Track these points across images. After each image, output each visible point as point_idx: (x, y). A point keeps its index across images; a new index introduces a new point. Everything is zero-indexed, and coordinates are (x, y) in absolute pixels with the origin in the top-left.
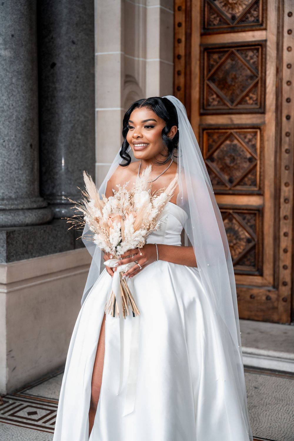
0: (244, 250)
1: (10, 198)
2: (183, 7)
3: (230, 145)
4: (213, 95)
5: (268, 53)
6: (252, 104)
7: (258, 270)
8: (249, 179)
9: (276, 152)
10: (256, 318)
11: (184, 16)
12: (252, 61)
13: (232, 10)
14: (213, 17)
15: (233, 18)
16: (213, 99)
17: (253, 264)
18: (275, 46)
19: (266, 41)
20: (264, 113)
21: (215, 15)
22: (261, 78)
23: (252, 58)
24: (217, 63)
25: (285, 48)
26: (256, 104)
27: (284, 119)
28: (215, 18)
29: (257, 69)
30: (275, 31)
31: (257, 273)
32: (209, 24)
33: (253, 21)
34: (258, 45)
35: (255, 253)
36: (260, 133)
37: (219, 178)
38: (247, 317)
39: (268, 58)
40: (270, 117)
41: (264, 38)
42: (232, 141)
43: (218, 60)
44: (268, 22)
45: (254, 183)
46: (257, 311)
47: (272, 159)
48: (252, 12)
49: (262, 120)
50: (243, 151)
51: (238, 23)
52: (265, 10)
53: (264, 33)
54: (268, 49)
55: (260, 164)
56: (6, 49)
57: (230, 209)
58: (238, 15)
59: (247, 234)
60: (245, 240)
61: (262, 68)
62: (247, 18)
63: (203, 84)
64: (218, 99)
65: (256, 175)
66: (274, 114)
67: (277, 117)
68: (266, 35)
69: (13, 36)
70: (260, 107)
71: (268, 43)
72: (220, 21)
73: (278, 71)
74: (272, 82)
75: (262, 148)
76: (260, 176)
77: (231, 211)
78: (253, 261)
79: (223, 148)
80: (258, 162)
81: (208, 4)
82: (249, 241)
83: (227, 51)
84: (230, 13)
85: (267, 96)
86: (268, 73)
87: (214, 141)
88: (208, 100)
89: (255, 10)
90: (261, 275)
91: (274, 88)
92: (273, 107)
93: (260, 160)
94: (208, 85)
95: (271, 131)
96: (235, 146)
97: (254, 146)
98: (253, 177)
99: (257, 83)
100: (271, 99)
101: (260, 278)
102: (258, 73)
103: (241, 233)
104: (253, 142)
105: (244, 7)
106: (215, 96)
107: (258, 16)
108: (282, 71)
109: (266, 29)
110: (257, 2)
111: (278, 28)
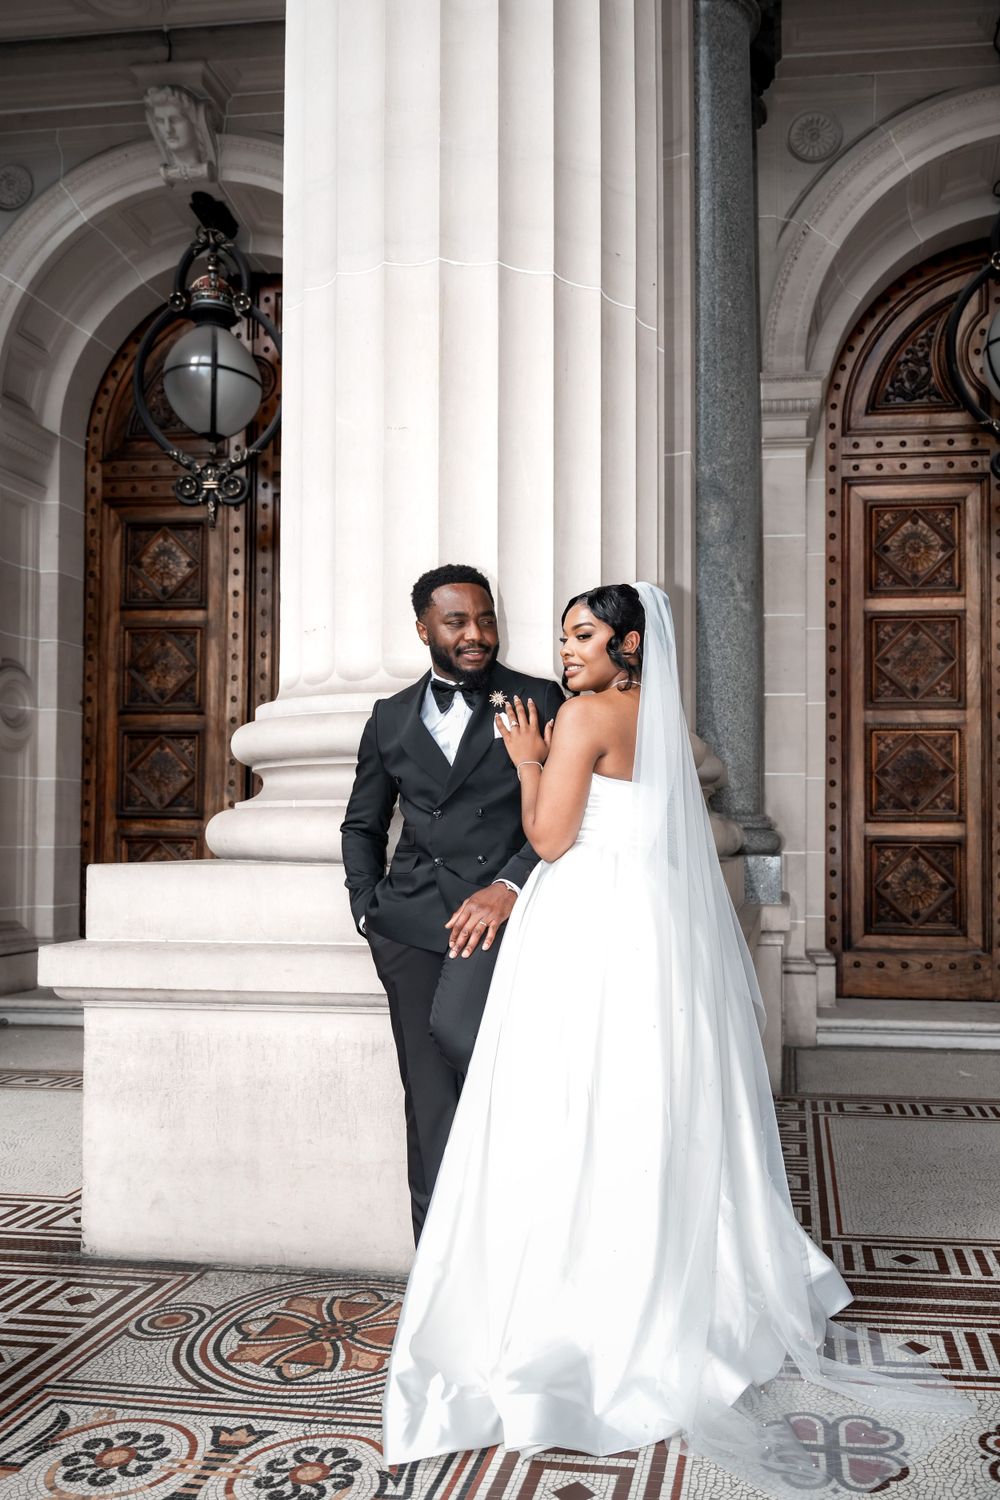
0: (936, 900)
1: (750, 813)
2: (841, 559)
3: (912, 753)
4: (884, 681)
5: (968, 627)
6: (945, 696)
7: (960, 928)
8: (943, 800)
9: (983, 763)
10: (959, 997)
11: (841, 569)
12: (943, 637)
13: (913, 566)
14: (882, 574)
15: (915, 577)
16: (886, 688)
17: (951, 919)
18: (977, 618)
19: (965, 611)
20: (964, 708)
21: (886, 572)
22: (960, 662)
23: (943, 633)
24: (891, 638)
25: (994, 622)
26: (951, 696)
27: (994, 717)
28: (886, 575)
29: (951, 647)
30: (977, 598)
31: (958, 932)
32: (877, 584)
33: (945, 584)
34: (955, 616)
35: (954, 902)
36: (960, 736)
37: (899, 799)
38: (944, 996)
39: (968, 634)
40: (973, 715)
41: (963, 608)
42: (915, 746)
43: (892, 634)
44: (968, 586)
45: (950, 806)
46: (961, 986)
47: (978, 772)
48: (943, 570)
49: (962, 718)
50: (932, 760)
51: (922, 585)
52: (962, 569)
53: (962, 600)
54: (968, 622)
55: (960, 778)
56: (746, 601)
57: (915, 843)
58: (922, 573)
59: (940, 877)
60: (938, 886)
61: (960, 647)
62: (936, 579)
63: (871, 667)
64: (893, 688)
65: (953, 794)
66: (980, 710)
67: (983, 715)
68: (965, 603)
69: (752, 583)
70: (959, 701)
71: (968, 615)
72: (894, 580)
73: (984, 652)
74: (974, 667)
75: (963, 756)
76: (960, 795)
77: (917, 846)
78: (950, 915)
79: (901, 756)
80: (958, 776)
81: (877, 557)
82: (944, 887)
83: (908, 622)
84: (911, 572)
85: (968, 686)
86: (968, 654)
87: (887, 746)
88: (877, 690)
89: (946, 569)
90: (965, 935)
91: (979, 675)
92: (978, 700)
93: (961, 774)
94: (878, 668)
95: (974, 733)
96: (920, 753)
97: (949, 755)
98: (948, 797)
99: (954, 667)
100: (974, 690)
101: (962, 938)
102: (954, 652)
103: (931, 876)
104: (948, 749)
105: (931, 564)
106: (887, 683)
107: (952, 577)
108: (990, 652)
109: (964, 596)
110: (950, 559)
111: (982, 595)
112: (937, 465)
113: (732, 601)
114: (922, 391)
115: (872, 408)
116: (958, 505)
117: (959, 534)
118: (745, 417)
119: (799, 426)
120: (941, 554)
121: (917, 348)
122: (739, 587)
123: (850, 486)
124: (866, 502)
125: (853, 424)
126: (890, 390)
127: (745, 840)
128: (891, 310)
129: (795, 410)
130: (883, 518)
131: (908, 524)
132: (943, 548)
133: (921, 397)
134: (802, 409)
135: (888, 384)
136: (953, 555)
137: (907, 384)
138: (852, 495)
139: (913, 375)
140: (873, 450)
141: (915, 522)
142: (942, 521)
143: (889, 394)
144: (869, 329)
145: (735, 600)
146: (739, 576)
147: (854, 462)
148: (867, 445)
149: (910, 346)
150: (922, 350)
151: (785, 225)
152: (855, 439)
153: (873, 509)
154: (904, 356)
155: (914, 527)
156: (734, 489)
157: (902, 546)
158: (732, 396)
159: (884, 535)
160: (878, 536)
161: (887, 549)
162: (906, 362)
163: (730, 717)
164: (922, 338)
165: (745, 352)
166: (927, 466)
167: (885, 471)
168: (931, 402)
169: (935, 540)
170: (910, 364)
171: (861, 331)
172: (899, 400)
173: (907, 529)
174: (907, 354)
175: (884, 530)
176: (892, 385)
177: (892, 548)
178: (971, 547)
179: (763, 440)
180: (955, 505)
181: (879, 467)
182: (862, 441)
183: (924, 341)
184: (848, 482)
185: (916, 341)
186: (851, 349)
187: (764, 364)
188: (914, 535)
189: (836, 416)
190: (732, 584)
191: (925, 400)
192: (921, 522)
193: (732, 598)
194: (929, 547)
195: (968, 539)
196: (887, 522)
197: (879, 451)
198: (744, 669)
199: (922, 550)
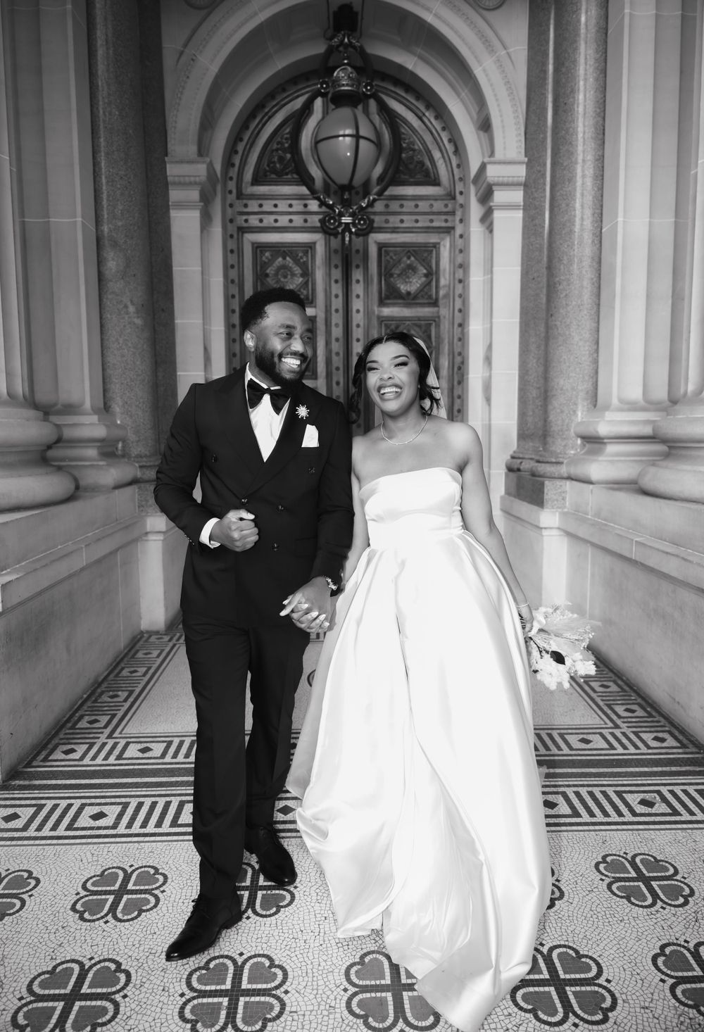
1: (146, 456)
2: (237, 281)
5: (318, 327)
11: (237, 288)
18: (323, 322)
25: (333, 324)
27: (334, 385)
30: (323, 309)
39: (318, 332)
40: (321, 383)
44: (317, 301)
48: (302, 290)
52: (313, 289)
54: (318, 324)
56: (138, 317)
66: (325, 380)
67: (327, 383)
68: (316, 312)
69: (143, 305)
70: (313, 373)
71: (318, 319)
73: (328, 343)
74: (322, 353)
81: (260, 279)
85: (318, 365)
86: (318, 344)
89: (304, 289)
91: (324, 358)
92: (324, 374)
100: (321, 368)
108: (331, 343)
109: (315, 307)
110: (306, 283)
111: (326, 307)
112: (298, 221)
113: (126, 318)
114: (287, 171)
115: (256, 181)
116: (311, 247)
117: (312, 267)
118: (132, 192)
119: (194, 195)
120: (301, 279)
121: (284, 141)
122: (132, 309)
123: (243, 233)
124: (253, 244)
125: (244, 191)
126: (267, 169)
127: (139, 474)
128: (267, 114)
129: (190, 184)
130: (264, 255)
131: (280, 259)
132: (302, 275)
133: (287, 174)
134: (196, 183)
135: (265, 166)
136: (308, 280)
137: (278, 165)
138: (244, 239)
139: (281, 159)
140: (257, 209)
141: (284, 258)
142: (301, 258)
143: (266, 171)
144: (252, 126)
145: (129, 317)
146: (132, 301)
147: (245, 217)
148: (253, 206)
149: (279, 139)
150: (287, 143)
151: (181, 53)
152: (245, 201)
153: (259, 248)
154: (275, 146)
155: (284, 261)
156: (126, 242)
157: (276, 274)
158: (122, 178)
159: (265, 265)
160: (261, 267)
161: (267, 275)
162: (277, 150)
163: (128, 394)
164: (287, 134)
165: (131, 147)
166: (291, 221)
167: (265, 223)
168: (293, 178)
169: (298, 270)
170: (280, 152)
171: (247, 128)
172: (273, 176)
173: (279, 262)
174: (278, 144)
175: (265, 262)
176: (268, 166)
177: (271, 275)
178: (319, 275)
179: (170, 204)
180: (310, 247)
181: (261, 221)
182: (250, 202)
183: (288, 136)
184: (242, 230)
185: (283, 136)
186: (241, 140)
187: (169, 150)
188: (284, 267)
189: (232, 185)
190: (126, 307)
191: (289, 176)
192: (288, 258)
193: (126, 317)
194: (293, 275)
195: (317, 270)
196: (267, 258)
197: (260, 210)
198: (138, 363)
199: (289, 277)
